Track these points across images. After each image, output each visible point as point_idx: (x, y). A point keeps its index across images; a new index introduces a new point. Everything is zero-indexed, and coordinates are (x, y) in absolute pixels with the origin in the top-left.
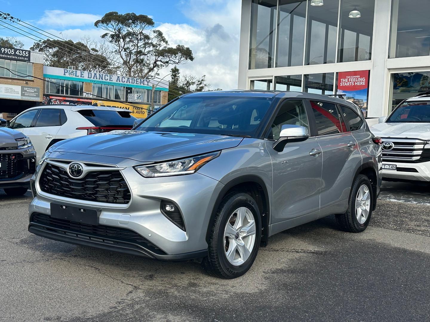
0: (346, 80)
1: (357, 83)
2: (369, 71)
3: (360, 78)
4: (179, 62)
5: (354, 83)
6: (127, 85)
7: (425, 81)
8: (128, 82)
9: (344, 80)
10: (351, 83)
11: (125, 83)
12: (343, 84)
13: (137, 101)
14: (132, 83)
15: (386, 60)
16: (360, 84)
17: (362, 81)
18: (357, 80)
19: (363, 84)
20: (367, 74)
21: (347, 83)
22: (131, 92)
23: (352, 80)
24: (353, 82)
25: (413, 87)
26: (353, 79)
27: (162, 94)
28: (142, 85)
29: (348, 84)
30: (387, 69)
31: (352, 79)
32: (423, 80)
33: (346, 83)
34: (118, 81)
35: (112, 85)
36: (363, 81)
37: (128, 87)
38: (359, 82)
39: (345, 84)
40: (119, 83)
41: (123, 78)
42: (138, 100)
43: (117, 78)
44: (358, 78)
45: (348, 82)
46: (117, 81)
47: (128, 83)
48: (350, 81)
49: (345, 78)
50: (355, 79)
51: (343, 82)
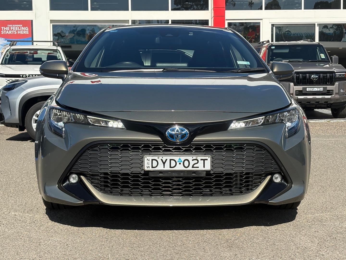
0: (8, 29)
1: (20, 32)
2: (32, 21)
3: (22, 28)
5: (17, 32)
9: (5, 29)
10: (13, 31)
12: (4, 32)
15: (48, 12)
16: (23, 33)
17: (25, 30)
18: (20, 29)
19: (26, 32)
20: (29, 24)
21: (9, 31)
23: (14, 29)
24: (15, 30)
26: (15, 28)
29: (10, 32)
30: (50, 21)
31: (14, 27)
33: (7, 31)
36: (27, 30)
38: (22, 31)
39: (7, 33)
44: (21, 27)
45: (10, 30)
48: (12, 30)
49: (6, 26)
50: (18, 28)
51: (4, 30)
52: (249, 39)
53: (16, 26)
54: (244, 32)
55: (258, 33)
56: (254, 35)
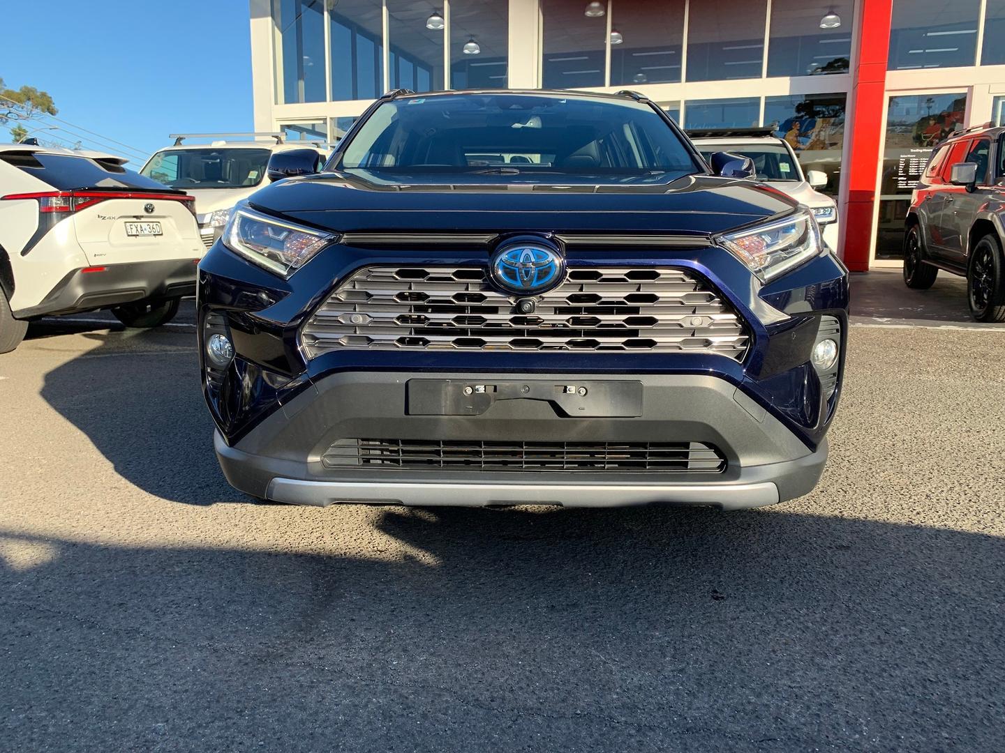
52: (928, 140)
54: (918, 127)
55: (947, 127)
56: (939, 132)
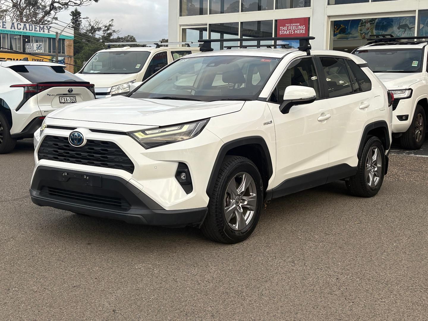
0: (286, 28)
1: (297, 32)
2: (309, 18)
3: (299, 26)
4: (80, 4)
5: (294, 31)
6: (24, 33)
7: (363, 27)
8: (25, 29)
9: (283, 28)
10: (290, 31)
11: (21, 30)
12: (282, 32)
13: (37, 52)
14: (29, 30)
15: (325, 7)
16: (300, 32)
17: (302, 29)
18: (297, 28)
19: (303, 32)
20: (306, 22)
21: (286, 31)
22: (29, 42)
23: (291, 28)
24: (293, 30)
25: (351, 34)
26: (293, 27)
27: (66, 43)
28: (42, 32)
29: (288, 33)
30: (327, 16)
31: (291, 27)
32: (360, 26)
33: (285, 31)
34: (13, 28)
35: (6, 33)
36: (303, 29)
37: (25, 34)
38: (298, 30)
39: (285, 33)
40: (15, 30)
41: (19, 25)
42: (38, 50)
43: (11, 24)
45: (288, 30)
46: (11, 28)
47: (25, 31)
48: (290, 29)
49: (284, 26)
50: (295, 27)
51: (282, 30)
53: (294, 26)
